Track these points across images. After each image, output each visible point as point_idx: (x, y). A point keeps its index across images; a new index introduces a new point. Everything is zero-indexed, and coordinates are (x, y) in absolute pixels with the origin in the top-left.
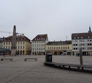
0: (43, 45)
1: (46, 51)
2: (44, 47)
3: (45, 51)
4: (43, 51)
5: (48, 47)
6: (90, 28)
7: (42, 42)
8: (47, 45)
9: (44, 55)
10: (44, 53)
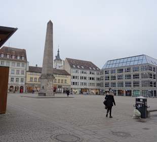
0: (20, 73)
1: (26, 84)
2: (23, 76)
3: (24, 84)
4: (20, 84)
5: (32, 76)
6: (58, 52)
7: (18, 65)
8: (29, 73)
9: (20, 92)
10: (22, 88)
